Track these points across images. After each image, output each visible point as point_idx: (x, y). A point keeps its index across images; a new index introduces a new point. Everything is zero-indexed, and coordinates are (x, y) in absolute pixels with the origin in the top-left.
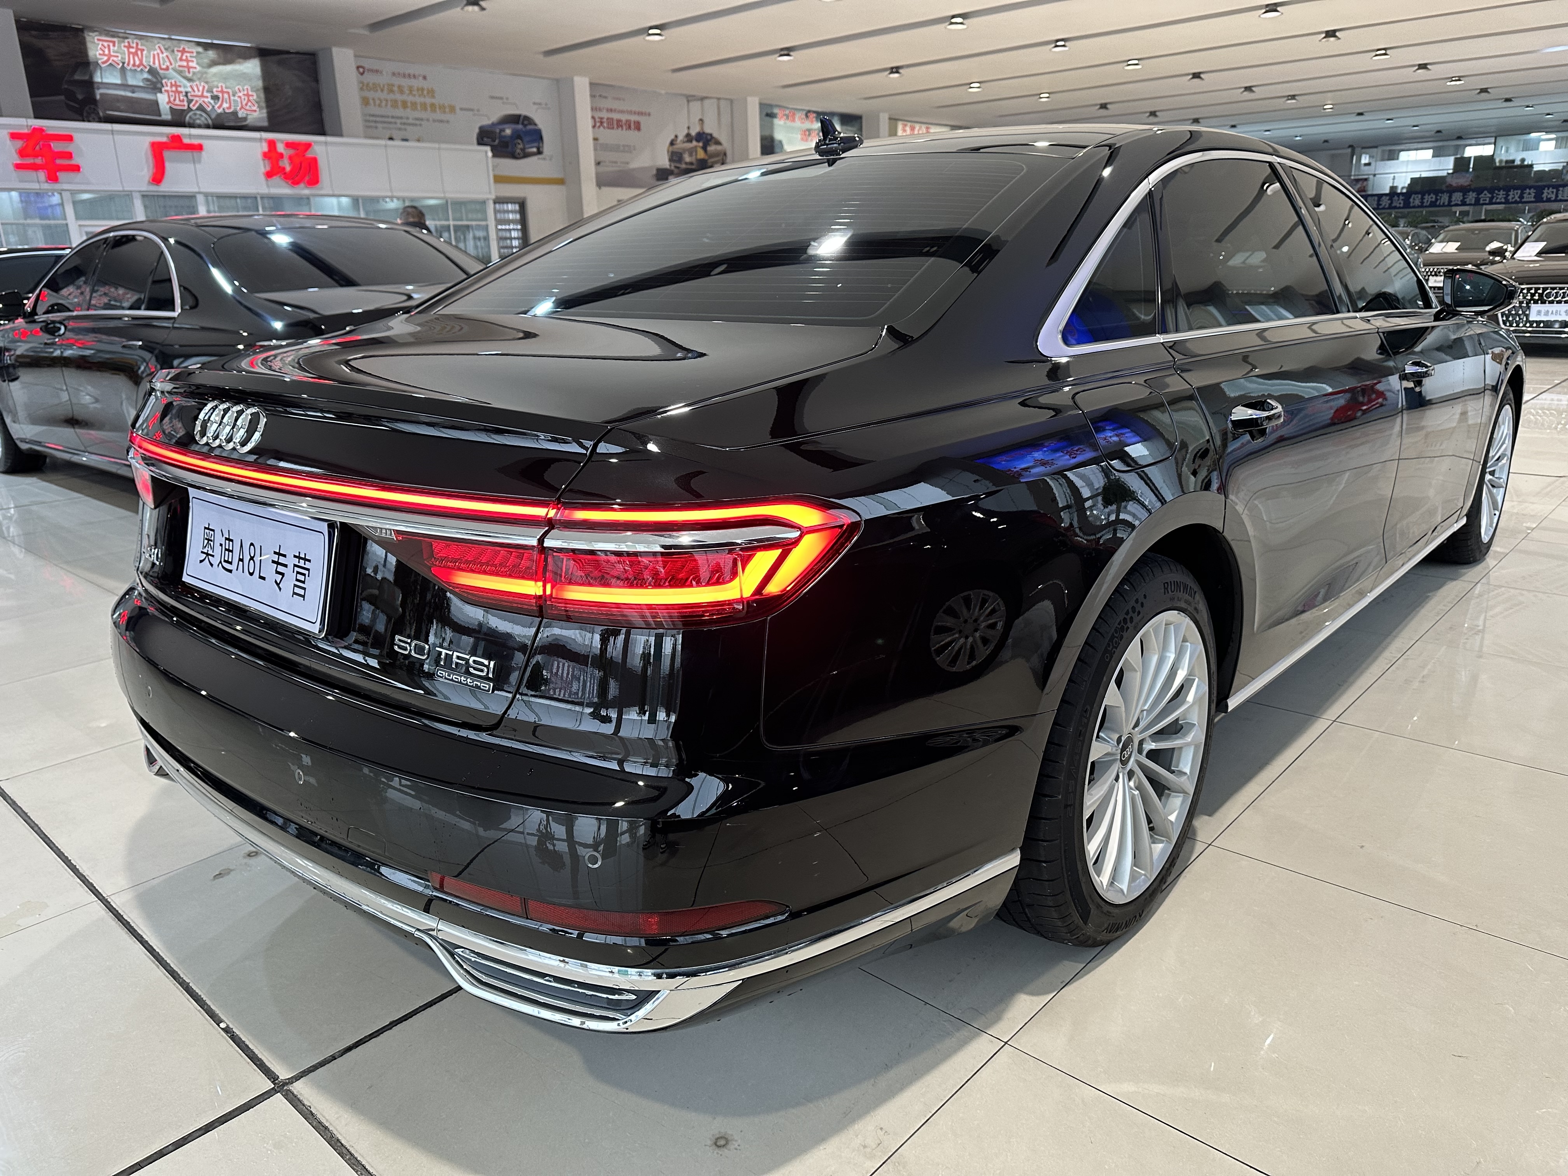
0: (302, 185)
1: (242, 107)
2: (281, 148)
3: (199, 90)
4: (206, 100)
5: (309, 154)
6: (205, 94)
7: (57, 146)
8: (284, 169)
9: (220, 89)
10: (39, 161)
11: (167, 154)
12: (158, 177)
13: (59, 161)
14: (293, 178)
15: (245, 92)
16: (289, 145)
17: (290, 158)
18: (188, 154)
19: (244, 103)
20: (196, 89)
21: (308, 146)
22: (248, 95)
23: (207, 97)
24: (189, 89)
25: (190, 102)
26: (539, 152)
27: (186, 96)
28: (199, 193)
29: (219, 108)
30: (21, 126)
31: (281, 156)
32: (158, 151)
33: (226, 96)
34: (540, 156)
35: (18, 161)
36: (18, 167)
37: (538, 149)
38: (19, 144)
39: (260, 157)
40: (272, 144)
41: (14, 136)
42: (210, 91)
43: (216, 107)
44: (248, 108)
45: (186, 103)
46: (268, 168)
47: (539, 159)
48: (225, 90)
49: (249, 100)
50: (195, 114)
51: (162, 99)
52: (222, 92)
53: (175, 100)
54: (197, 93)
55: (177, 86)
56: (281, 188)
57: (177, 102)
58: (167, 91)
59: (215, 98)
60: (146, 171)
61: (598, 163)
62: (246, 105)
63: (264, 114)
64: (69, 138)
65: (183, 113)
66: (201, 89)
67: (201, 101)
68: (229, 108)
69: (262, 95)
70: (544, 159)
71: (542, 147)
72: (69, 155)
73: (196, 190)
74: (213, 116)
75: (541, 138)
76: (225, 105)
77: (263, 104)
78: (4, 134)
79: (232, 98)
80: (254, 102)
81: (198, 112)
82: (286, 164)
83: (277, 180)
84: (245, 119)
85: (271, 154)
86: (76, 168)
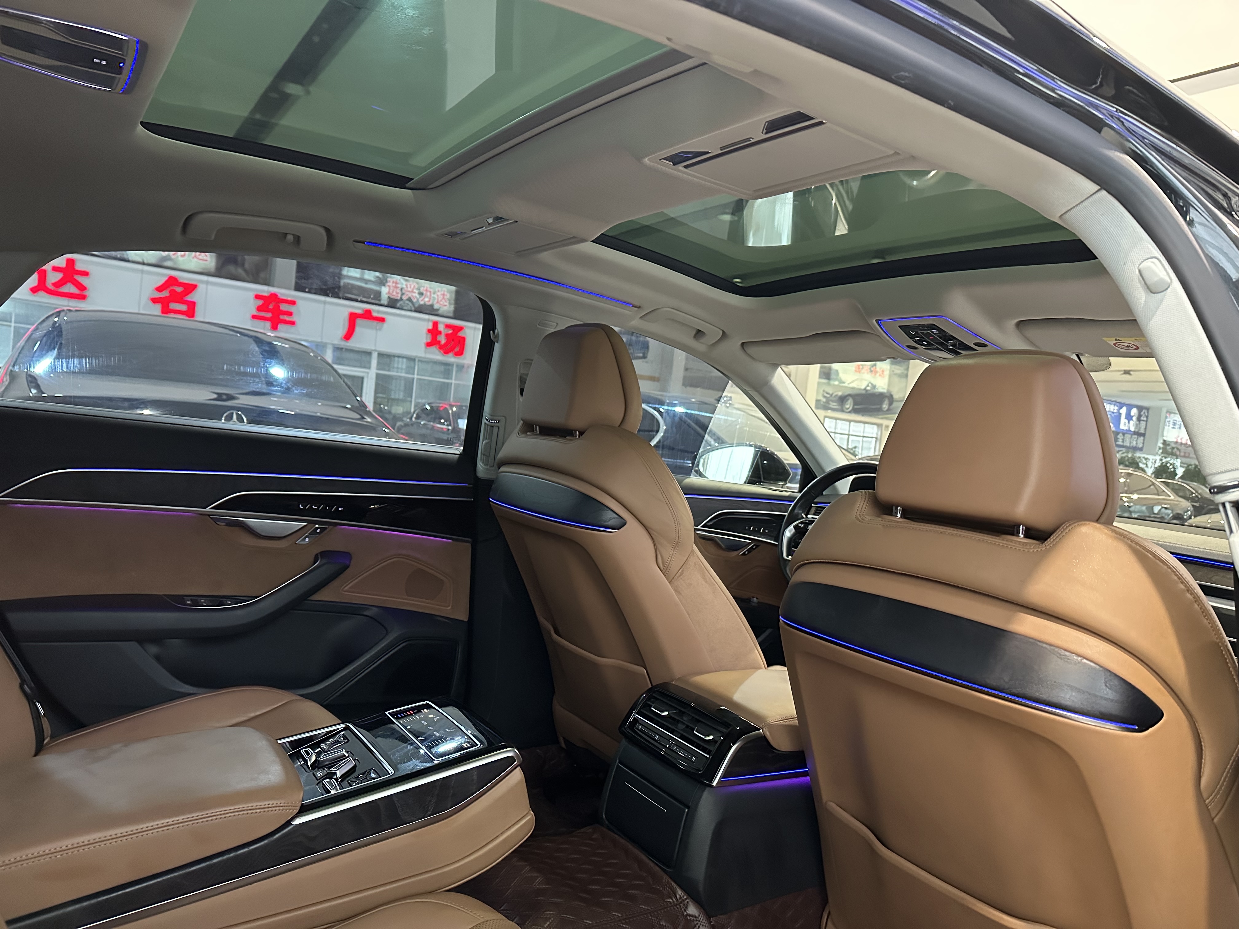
0: (451, 354)
1: (438, 302)
2: (441, 328)
3: (410, 287)
4: (414, 295)
5: (461, 334)
6: (415, 291)
7: (284, 307)
8: (439, 342)
9: (425, 288)
10: (269, 315)
11: (359, 321)
12: (348, 336)
13: (282, 317)
14: (445, 349)
15: (442, 292)
16: (448, 326)
17: (447, 335)
18: (374, 323)
19: (440, 299)
20: (409, 286)
21: (461, 328)
22: (444, 295)
23: (415, 293)
24: (404, 286)
25: (403, 294)
26: (644, 357)
27: (402, 289)
28: (375, 351)
29: (422, 300)
30: (263, 291)
31: (440, 333)
32: (353, 318)
33: (428, 293)
34: (644, 360)
35: (255, 312)
36: (254, 317)
37: (644, 354)
38: (260, 302)
39: (425, 331)
40: (436, 324)
41: (257, 297)
42: (419, 289)
43: (420, 300)
44: (441, 303)
45: (399, 295)
46: (429, 340)
47: (643, 362)
48: (429, 289)
49: (444, 298)
50: (404, 303)
51: (384, 291)
52: (427, 291)
53: (393, 292)
54: (409, 289)
55: (396, 283)
56: (435, 354)
57: (394, 293)
58: (389, 286)
59: (421, 294)
60: (342, 330)
61: (686, 369)
62: (441, 301)
63: (452, 308)
64: (293, 303)
65: (396, 301)
66: (412, 286)
67: (410, 295)
68: (429, 301)
69: (453, 296)
70: (647, 362)
71: (647, 354)
72: (290, 314)
73: (373, 348)
74: (417, 305)
75: (648, 348)
76: (427, 299)
77: (453, 302)
78: (252, 295)
79: (433, 295)
80: (447, 300)
81: (407, 302)
82: (442, 339)
83: (434, 349)
84: (438, 310)
85: (434, 331)
86: (293, 323)
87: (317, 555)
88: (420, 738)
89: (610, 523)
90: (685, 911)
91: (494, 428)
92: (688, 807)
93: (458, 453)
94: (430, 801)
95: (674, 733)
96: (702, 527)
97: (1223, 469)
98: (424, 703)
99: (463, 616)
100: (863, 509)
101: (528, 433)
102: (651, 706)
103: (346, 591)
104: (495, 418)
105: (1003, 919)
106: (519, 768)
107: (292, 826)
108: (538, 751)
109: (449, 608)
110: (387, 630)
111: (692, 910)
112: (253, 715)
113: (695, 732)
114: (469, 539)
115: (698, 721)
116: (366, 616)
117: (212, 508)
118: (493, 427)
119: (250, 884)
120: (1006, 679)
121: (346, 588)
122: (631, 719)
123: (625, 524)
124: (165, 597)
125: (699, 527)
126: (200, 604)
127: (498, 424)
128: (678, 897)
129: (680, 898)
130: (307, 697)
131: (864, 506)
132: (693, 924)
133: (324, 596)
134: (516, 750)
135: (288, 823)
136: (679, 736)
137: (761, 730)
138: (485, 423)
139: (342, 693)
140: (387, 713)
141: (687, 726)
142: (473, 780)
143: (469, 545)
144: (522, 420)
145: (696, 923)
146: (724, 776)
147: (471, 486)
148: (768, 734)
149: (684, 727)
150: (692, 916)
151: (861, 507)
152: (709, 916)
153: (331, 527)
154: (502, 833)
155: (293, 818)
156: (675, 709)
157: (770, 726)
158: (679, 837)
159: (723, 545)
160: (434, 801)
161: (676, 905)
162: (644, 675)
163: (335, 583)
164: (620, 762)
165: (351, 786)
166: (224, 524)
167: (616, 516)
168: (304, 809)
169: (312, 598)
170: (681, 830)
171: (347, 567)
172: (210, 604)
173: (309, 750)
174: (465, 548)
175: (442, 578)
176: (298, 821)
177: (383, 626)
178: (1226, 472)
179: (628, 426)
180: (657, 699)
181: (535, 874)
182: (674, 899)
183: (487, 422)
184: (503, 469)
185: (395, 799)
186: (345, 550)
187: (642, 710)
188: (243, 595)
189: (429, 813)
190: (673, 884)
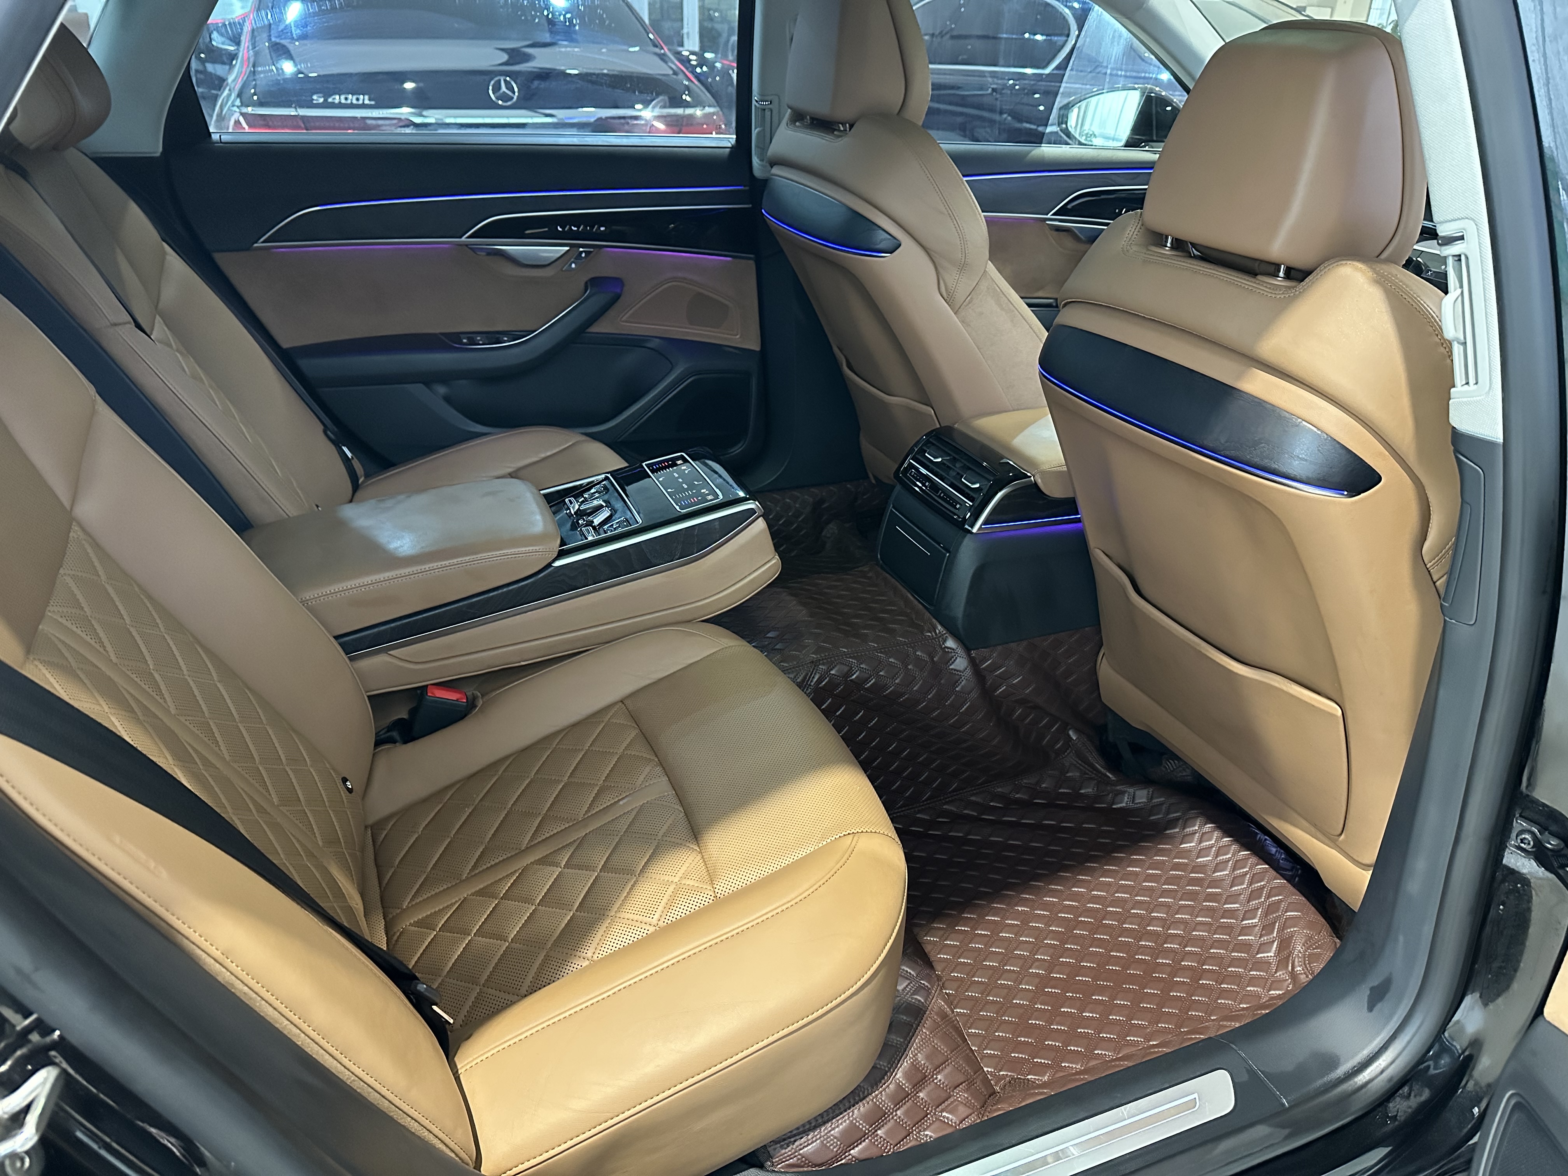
87: (586, 283)
88: (669, 490)
89: (881, 246)
90: (943, 644)
91: (766, 110)
92: (948, 551)
93: (730, 145)
94: (676, 547)
95: (945, 481)
96: (1052, 215)
97: (1449, 217)
98: (679, 454)
99: (754, 345)
100: (1134, 236)
101: (797, 124)
102: (925, 452)
103: (623, 322)
104: (766, 98)
105: (1229, 664)
106: (761, 519)
107: (552, 568)
108: (848, 486)
109: (738, 337)
110: (671, 363)
111: (950, 643)
112: (543, 455)
113: (963, 480)
114: (752, 256)
115: (970, 469)
116: (649, 348)
117: (469, 237)
118: (764, 110)
119: (526, 612)
120: (1223, 441)
121: (624, 318)
122: (905, 465)
123: (900, 245)
124: (443, 338)
125: (1049, 216)
126: (477, 342)
127: (770, 106)
128: (937, 631)
129: (940, 633)
130: (594, 437)
131: (1135, 233)
132: (950, 655)
133: (602, 327)
134: (757, 503)
135: (549, 565)
136: (949, 483)
137: (1032, 478)
138: (755, 106)
139: (635, 430)
140: (644, 464)
141: (958, 474)
142: (715, 529)
143: (752, 263)
144: (789, 107)
145: (953, 654)
146: (985, 523)
147: (747, 188)
148: (1039, 481)
149: (954, 474)
150: (950, 648)
151: (1130, 235)
152: (968, 649)
153: (596, 250)
154: (749, 575)
155: (554, 560)
156: (949, 455)
157: (1043, 473)
158: (940, 580)
159: (1082, 237)
160: (680, 547)
161: (934, 639)
162: (931, 416)
163: (611, 313)
164: (893, 507)
165: (606, 533)
166: (484, 254)
167: (889, 237)
168: (562, 554)
169: (588, 330)
170: (942, 573)
171: (617, 297)
172: (487, 342)
173: (572, 499)
174: (748, 267)
175: (727, 302)
176: (558, 564)
177: (667, 359)
178: (1452, 220)
179: (909, 114)
180: (933, 444)
181: (801, 608)
182: (933, 634)
183: (757, 104)
184: (775, 170)
185: (644, 546)
186: (617, 276)
187: (917, 456)
188: (522, 329)
189: (677, 557)
190: (934, 620)
